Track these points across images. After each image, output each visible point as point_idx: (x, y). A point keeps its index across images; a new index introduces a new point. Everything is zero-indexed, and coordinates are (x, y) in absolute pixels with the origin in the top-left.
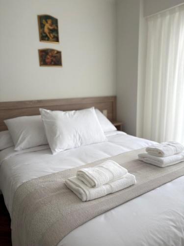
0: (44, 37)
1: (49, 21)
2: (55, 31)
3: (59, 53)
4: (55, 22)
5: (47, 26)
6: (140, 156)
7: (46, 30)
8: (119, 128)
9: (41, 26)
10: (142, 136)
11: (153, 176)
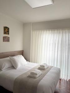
0: (5, 33)
1: (7, 29)
2: (8, 31)
3: (9, 38)
4: (8, 29)
5: (6, 30)
6: (39, 67)
7: (6, 31)
8: (27, 61)
9: (5, 30)
10: (32, 62)
11: (44, 72)
